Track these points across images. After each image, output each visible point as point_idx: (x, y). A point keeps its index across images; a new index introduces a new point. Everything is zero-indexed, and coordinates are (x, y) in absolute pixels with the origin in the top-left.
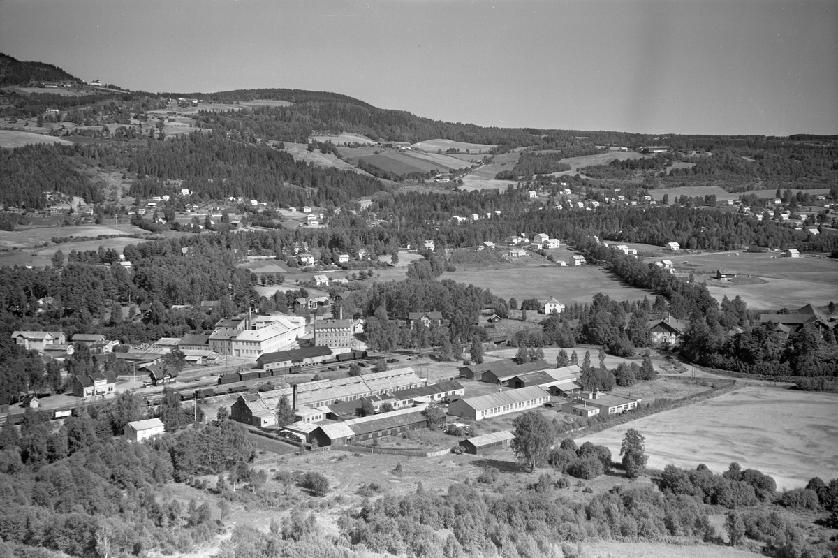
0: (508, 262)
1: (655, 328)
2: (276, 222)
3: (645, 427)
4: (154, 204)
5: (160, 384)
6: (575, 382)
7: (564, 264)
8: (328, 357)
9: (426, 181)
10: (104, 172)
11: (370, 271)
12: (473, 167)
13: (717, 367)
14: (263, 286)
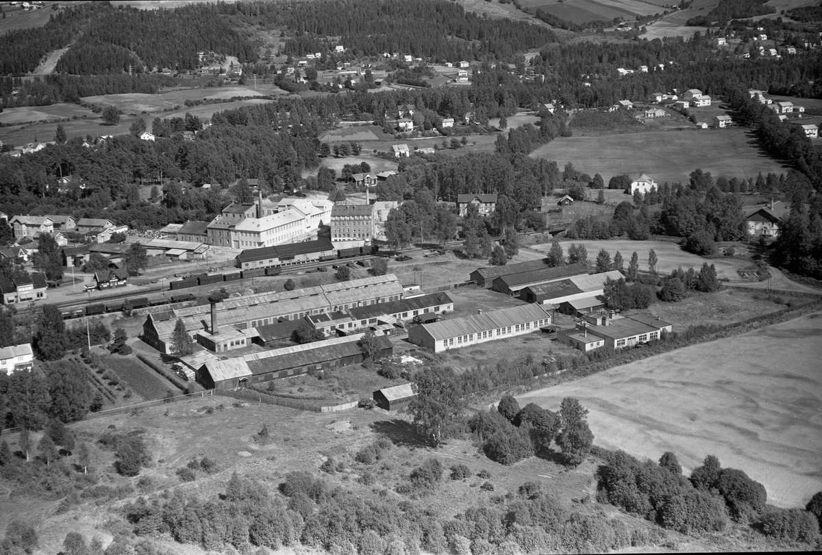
0: (640, 123)
1: (752, 217)
2: (425, 78)
3: (651, 372)
4: (305, 62)
5: (105, 288)
6: (598, 297)
7: (705, 126)
8: (328, 253)
9: (605, 30)
10: (264, 30)
11: (464, 139)
12: (665, 13)
13: (809, 275)
14: (337, 157)
